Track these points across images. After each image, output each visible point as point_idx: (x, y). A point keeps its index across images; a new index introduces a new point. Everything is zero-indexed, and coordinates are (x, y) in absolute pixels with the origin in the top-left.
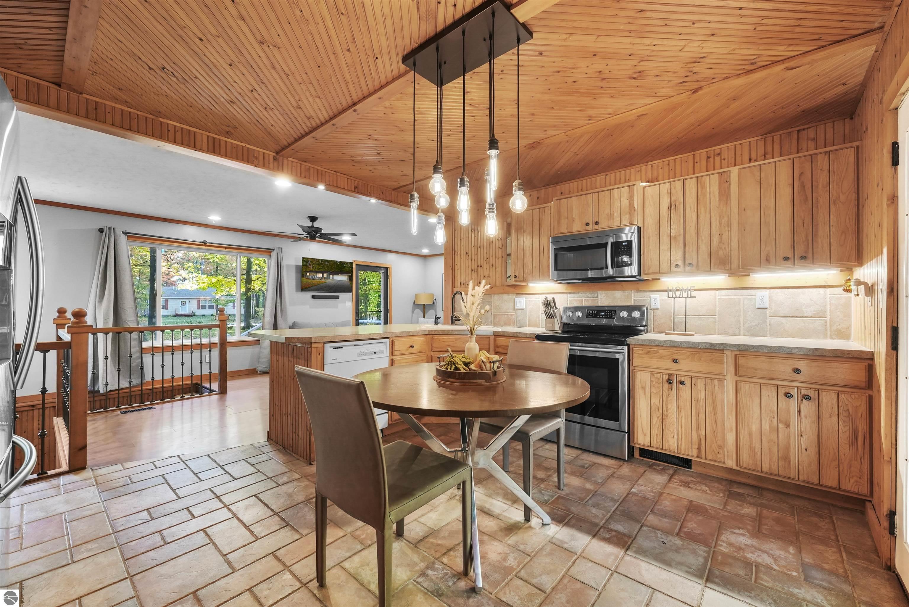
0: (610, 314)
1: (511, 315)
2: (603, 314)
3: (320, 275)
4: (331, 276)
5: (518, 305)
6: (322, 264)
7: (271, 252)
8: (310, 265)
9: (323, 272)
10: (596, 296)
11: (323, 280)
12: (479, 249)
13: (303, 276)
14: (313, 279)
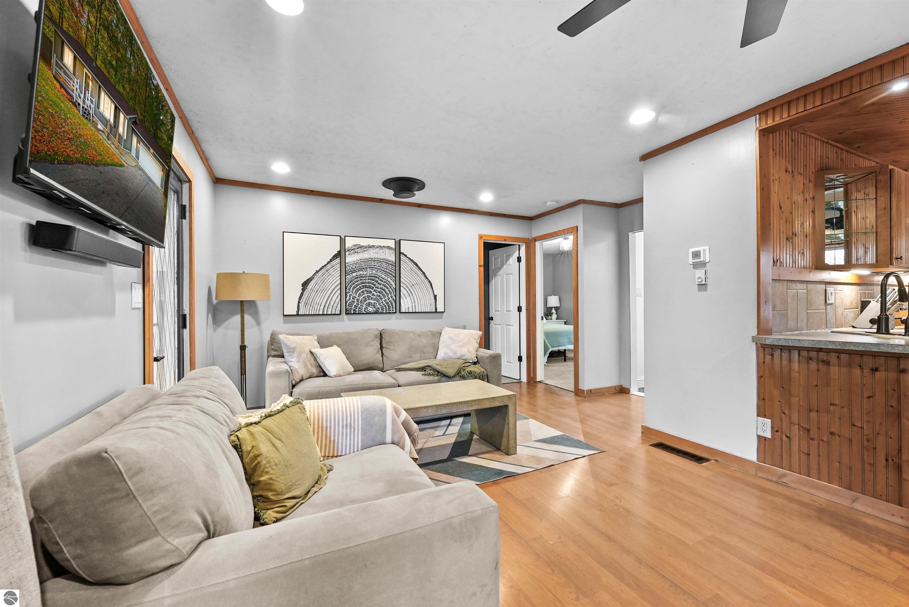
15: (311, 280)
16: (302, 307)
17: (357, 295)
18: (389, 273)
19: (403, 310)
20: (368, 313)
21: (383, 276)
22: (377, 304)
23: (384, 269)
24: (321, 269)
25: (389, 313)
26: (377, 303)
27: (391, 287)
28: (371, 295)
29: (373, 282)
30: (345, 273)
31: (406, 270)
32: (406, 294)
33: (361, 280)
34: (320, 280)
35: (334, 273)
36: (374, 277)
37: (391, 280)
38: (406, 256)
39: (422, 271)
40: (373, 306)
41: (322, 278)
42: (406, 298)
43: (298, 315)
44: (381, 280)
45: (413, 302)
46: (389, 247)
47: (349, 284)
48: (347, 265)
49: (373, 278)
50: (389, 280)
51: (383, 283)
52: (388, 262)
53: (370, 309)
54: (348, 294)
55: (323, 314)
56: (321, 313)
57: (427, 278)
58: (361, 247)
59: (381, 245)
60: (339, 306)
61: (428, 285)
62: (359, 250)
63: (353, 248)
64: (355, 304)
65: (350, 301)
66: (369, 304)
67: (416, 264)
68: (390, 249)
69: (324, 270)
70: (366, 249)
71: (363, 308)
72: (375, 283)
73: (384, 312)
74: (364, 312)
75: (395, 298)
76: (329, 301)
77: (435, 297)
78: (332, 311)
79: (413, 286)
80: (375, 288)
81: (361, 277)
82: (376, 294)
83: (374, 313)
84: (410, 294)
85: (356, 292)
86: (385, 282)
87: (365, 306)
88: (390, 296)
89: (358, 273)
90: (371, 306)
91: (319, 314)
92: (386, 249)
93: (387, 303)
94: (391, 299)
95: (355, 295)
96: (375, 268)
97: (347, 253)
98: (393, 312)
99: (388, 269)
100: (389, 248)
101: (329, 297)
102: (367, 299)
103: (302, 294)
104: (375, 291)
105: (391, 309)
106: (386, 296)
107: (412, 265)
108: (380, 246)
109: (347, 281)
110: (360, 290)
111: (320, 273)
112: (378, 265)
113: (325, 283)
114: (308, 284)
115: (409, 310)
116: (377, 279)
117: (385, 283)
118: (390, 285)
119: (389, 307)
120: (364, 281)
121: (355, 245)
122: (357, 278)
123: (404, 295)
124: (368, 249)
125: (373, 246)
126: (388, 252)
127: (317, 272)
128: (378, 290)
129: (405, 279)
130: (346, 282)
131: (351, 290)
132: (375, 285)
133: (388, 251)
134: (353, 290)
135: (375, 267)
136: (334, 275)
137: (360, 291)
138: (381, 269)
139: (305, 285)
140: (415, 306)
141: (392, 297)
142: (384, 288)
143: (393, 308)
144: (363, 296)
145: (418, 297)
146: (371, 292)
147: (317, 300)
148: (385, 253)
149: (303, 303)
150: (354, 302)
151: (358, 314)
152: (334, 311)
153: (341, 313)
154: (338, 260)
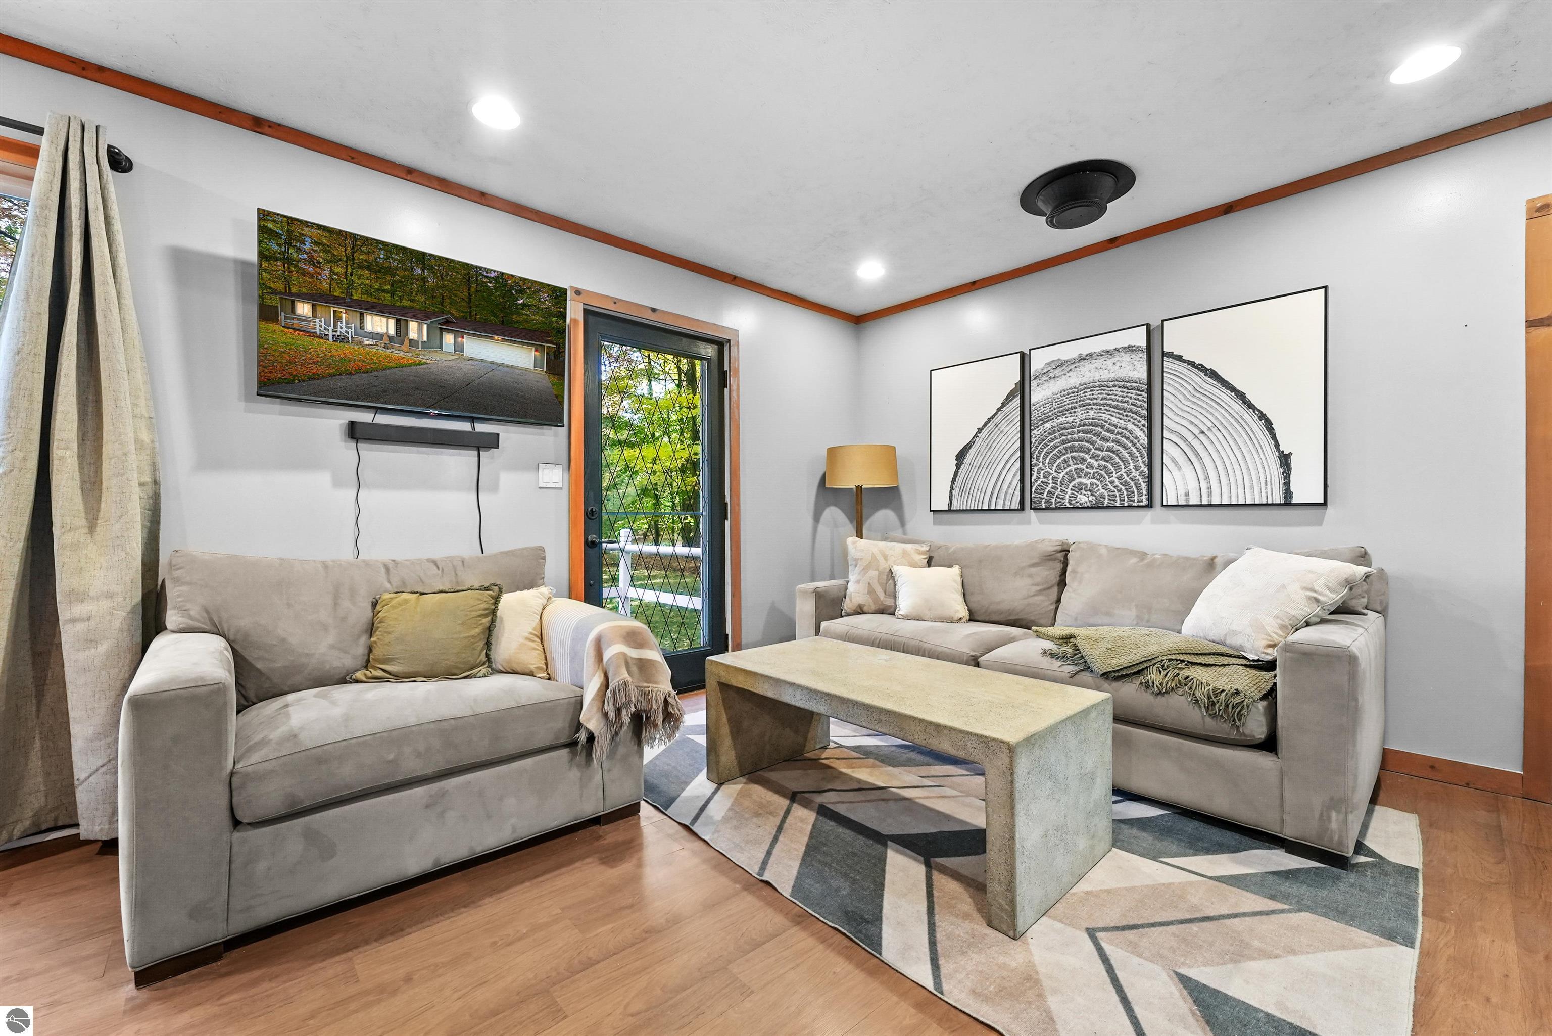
3: (380, 324)
4: (449, 339)
6: (390, 271)
8: (311, 261)
9: (397, 312)
11: (397, 353)
13: (267, 314)
14: (340, 339)
15: (970, 448)
16: (956, 497)
17: (1054, 468)
18: (1131, 411)
19: (1171, 499)
20: (1077, 508)
21: (1114, 420)
22: (1100, 487)
23: (1115, 403)
24: (985, 425)
25: (1130, 507)
26: (1099, 483)
27: (1134, 445)
28: (1084, 467)
29: (1089, 436)
30: (1031, 426)
31: (1180, 397)
32: (1181, 459)
33: (1062, 435)
34: (985, 445)
35: (1008, 428)
36: (1091, 425)
37: (1135, 428)
38: (1179, 358)
39: (1233, 389)
40: (1090, 490)
41: (987, 442)
42: (1180, 468)
43: (950, 510)
44: (1108, 431)
45: (1201, 477)
46: (1129, 346)
47: (1037, 447)
48: (1033, 408)
49: (1089, 427)
50: (1130, 426)
51: (1113, 436)
52: (1128, 384)
53: (1083, 499)
54: (1036, 469)
55: (989, 510)
56: (985, 507)
57: (1250, 406)
58: (1061, 365)
59: (1108, 348)
60: (1018, 493)
61: (1257, 427)
62: (1057, 372)
63: (1045, 371)
64: (1049, 489)
65: (1039, 482)
66: (1080, 488)
67: (1214, 375)
68: (1133, 351)
69: (991, 425)
70: (1073, 366)
71: (1067, 497)
72: (1094, 438)
73: (1117, 504)
74: (1068, 505)
75: (1146, 470)
76: (999, 484)
77: (1285, 460)
78: (1004, 504)
79: (1201, 437)
80: (1093, 450)
81: (1062, 429)
82: (1096, 464)
83: (1092, 508)
84: (1193, 457)
85: (1051, 463)
86: (1118, 433)
87: (1069, 492)
88: (1131, 467)
89: (1056, 422)
90: (1083, 492)
91: (982, 510)
92: (1122, 354)
93: (1126, 484)
94: (1135, 474)
95: (1048, 469)
96: (1094, 404)
97: (1034, 384)
98: (1141, 504)
99: (1127, 402)
100: (1130, 349)
101: (1000, 475)
102: (1075, 476)
103: (956, 474)
104: (1093, 457)
105: (1136, 498)
106: (1123, 467)
107: (1198, 379)
108: (1108, 352)
109: (1033, 441)
110: (1059, 458)
111: (985, 432)
112: (1101, 396)
113: (992, 449)
114: (965, 455)
115: (1187, 500)
116: (1098, 429)
117: (1119, 437)
118: (1132, 438)
119: (1130, 494)
120: (1069, 437)
121: (1049, 364)
122: (1054, 432)
123: (1174, 460)
124: (1077, 364)
125: (1090, 355)
126: (1128, 359)
127: (980, 430)
128: (1102, 454)
129: (1178, 419)
130: (1031, 442)
131: (1041, 459)
132: (1093, 443)
133: (1126, 357)
134: (1045, 458)
135: (1095, 401)
136: (1009, 433)
137: (1059, 461)
138: (1108, 405)
139: (961, 456)
140: (1210, 488)
141: (1137, 468)
142: (1116, 447)
143: (1140, 495)
144: (1065, 471)
145: (1219, 463)
146: (1083, 460)
147: (980, 482)
148: (1118, 364)
149: (958, 489)
150: (1047, 484)
151: (1056, 508)
152: (1008, 503)
153: (1022, 508)
154: (1017, 401)
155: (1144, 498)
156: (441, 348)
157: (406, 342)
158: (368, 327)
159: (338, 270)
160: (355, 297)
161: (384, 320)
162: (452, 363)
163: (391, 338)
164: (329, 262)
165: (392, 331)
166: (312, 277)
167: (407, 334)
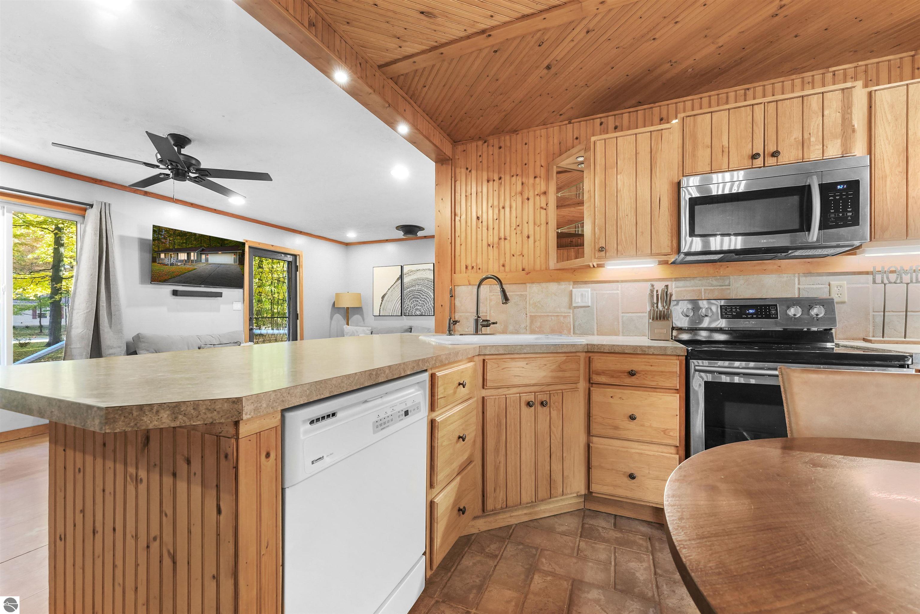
0: (766, 312)
1: (565, 317)
2: (751, 311)
3: (183, 256)
4: (203, 257)
5: (578, 301)
7: (85, 210)
8: (165, 238)
9: (188, 251)
10: (727, 283)
11: (188, 265)
12: (502, 211)
13: (153, 258)
14: (172, 263)
15: (386, 295)
16: (382, 311)
18: (429, 287)
20: (416, 316)
21: (426, 290)
22: (422, 309)
23: (426, 285)
25: (430, 315)
28: (418, 303)
29: (419, 294)
30: (404, 289)
33: (412, 293)
34: (390, 294)
35: (397, 290)
40: (419, 310)
43: (379, 316)
47: (405, 296)
48: (404, 284)
49: (419, 291)
50: (429, 292)
51: (425, 294)
52: (429, 280)
53: (418, 313)
54: (405, 303)
55: (392, 316)
58: (412, 271)
59: (424, 268)
60: (400, 310)
62: (411, 273)
63: (407, 273)
64: (409, 309)
65: (406, 307)
66: (417, 309)
69: (392, 288)
70: (415, 272)
73: (427, 314)
74: (414, 315)
76: (395, 307)
80: (420, 298)
81: (412, 291)
82: (421, 302)
83: (420, 316)
87: (414, 311)
89: (410, 289)
91: (390, 315)
93: (428, 309)
94: (430, 306)
95: (409, 303)
96: (420, 284)
97: (405, 276)
99: (428, 285)
100: (429, 270)
101: (395, 304)
102: (416, 306)
103: (381, 304)
104: (420, 300)
106: (428, 304)
109: (404, 294)
111: (391, 290)
112: (422, 283)
113: (392, 296)
114: (384, 297)
116: (422, 292)
117: (427, 295)
118: (430, 295)
119: (430, 311)
120: (414, 294)
121: (408, 271)
122: (410, 292)
125: (419, 270)
127: (389, 289)
128: (423, 299)
131: (407, 300)
132: (420, 296)
133: (428, 272)
137: (411, 301)
138: (424, 285)
141: (431, 304)
142: (426, 298)
144: (413, 304)
146: (418, 301)
147: (389, 306)
148: (426, 273)
149: (382, 308)
151: (411, 316)
152: (397, 313)
153: (402, 315)
154: (400, 281)
155: (433, 313)
156: (201, 261)
157: (190, 261)
158: (179, 258)
159: (171, 239)
160: (176, 248)
161: (184, 254)
162: (204, 267)
163: (186, 261)
164: (169, 236)
165: (186, 258)
166: (165, 244)
167: (190, 258)
